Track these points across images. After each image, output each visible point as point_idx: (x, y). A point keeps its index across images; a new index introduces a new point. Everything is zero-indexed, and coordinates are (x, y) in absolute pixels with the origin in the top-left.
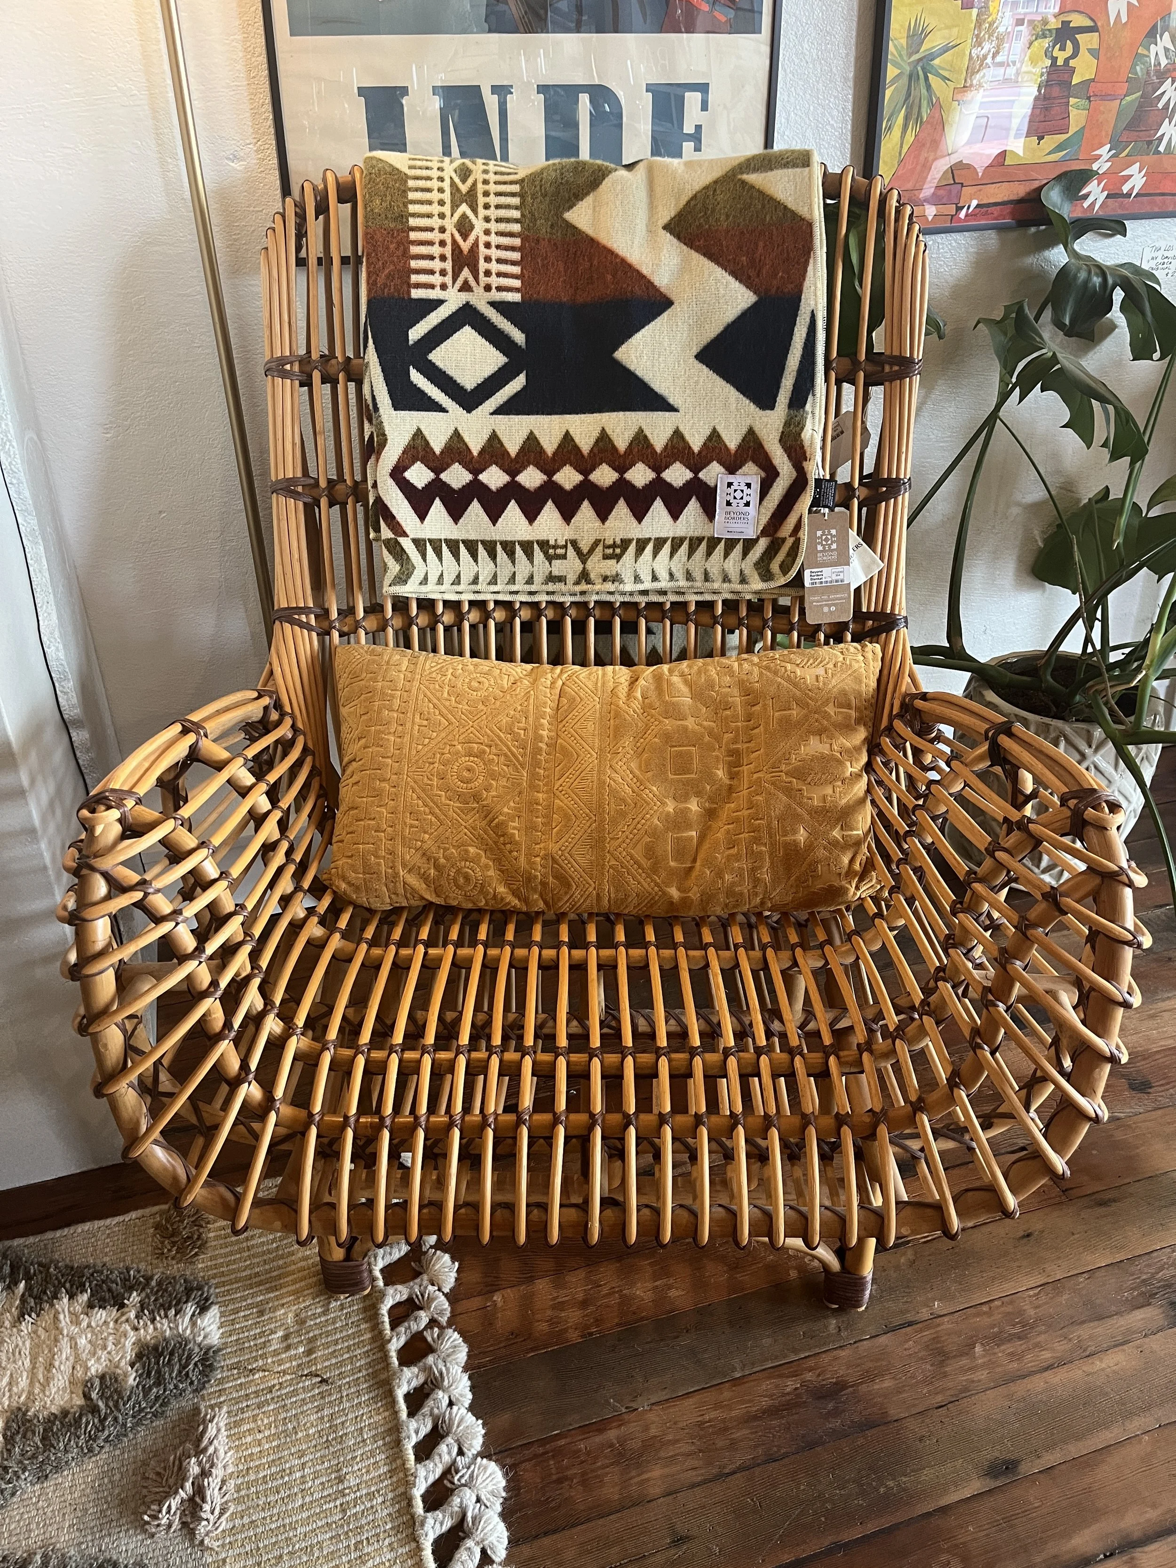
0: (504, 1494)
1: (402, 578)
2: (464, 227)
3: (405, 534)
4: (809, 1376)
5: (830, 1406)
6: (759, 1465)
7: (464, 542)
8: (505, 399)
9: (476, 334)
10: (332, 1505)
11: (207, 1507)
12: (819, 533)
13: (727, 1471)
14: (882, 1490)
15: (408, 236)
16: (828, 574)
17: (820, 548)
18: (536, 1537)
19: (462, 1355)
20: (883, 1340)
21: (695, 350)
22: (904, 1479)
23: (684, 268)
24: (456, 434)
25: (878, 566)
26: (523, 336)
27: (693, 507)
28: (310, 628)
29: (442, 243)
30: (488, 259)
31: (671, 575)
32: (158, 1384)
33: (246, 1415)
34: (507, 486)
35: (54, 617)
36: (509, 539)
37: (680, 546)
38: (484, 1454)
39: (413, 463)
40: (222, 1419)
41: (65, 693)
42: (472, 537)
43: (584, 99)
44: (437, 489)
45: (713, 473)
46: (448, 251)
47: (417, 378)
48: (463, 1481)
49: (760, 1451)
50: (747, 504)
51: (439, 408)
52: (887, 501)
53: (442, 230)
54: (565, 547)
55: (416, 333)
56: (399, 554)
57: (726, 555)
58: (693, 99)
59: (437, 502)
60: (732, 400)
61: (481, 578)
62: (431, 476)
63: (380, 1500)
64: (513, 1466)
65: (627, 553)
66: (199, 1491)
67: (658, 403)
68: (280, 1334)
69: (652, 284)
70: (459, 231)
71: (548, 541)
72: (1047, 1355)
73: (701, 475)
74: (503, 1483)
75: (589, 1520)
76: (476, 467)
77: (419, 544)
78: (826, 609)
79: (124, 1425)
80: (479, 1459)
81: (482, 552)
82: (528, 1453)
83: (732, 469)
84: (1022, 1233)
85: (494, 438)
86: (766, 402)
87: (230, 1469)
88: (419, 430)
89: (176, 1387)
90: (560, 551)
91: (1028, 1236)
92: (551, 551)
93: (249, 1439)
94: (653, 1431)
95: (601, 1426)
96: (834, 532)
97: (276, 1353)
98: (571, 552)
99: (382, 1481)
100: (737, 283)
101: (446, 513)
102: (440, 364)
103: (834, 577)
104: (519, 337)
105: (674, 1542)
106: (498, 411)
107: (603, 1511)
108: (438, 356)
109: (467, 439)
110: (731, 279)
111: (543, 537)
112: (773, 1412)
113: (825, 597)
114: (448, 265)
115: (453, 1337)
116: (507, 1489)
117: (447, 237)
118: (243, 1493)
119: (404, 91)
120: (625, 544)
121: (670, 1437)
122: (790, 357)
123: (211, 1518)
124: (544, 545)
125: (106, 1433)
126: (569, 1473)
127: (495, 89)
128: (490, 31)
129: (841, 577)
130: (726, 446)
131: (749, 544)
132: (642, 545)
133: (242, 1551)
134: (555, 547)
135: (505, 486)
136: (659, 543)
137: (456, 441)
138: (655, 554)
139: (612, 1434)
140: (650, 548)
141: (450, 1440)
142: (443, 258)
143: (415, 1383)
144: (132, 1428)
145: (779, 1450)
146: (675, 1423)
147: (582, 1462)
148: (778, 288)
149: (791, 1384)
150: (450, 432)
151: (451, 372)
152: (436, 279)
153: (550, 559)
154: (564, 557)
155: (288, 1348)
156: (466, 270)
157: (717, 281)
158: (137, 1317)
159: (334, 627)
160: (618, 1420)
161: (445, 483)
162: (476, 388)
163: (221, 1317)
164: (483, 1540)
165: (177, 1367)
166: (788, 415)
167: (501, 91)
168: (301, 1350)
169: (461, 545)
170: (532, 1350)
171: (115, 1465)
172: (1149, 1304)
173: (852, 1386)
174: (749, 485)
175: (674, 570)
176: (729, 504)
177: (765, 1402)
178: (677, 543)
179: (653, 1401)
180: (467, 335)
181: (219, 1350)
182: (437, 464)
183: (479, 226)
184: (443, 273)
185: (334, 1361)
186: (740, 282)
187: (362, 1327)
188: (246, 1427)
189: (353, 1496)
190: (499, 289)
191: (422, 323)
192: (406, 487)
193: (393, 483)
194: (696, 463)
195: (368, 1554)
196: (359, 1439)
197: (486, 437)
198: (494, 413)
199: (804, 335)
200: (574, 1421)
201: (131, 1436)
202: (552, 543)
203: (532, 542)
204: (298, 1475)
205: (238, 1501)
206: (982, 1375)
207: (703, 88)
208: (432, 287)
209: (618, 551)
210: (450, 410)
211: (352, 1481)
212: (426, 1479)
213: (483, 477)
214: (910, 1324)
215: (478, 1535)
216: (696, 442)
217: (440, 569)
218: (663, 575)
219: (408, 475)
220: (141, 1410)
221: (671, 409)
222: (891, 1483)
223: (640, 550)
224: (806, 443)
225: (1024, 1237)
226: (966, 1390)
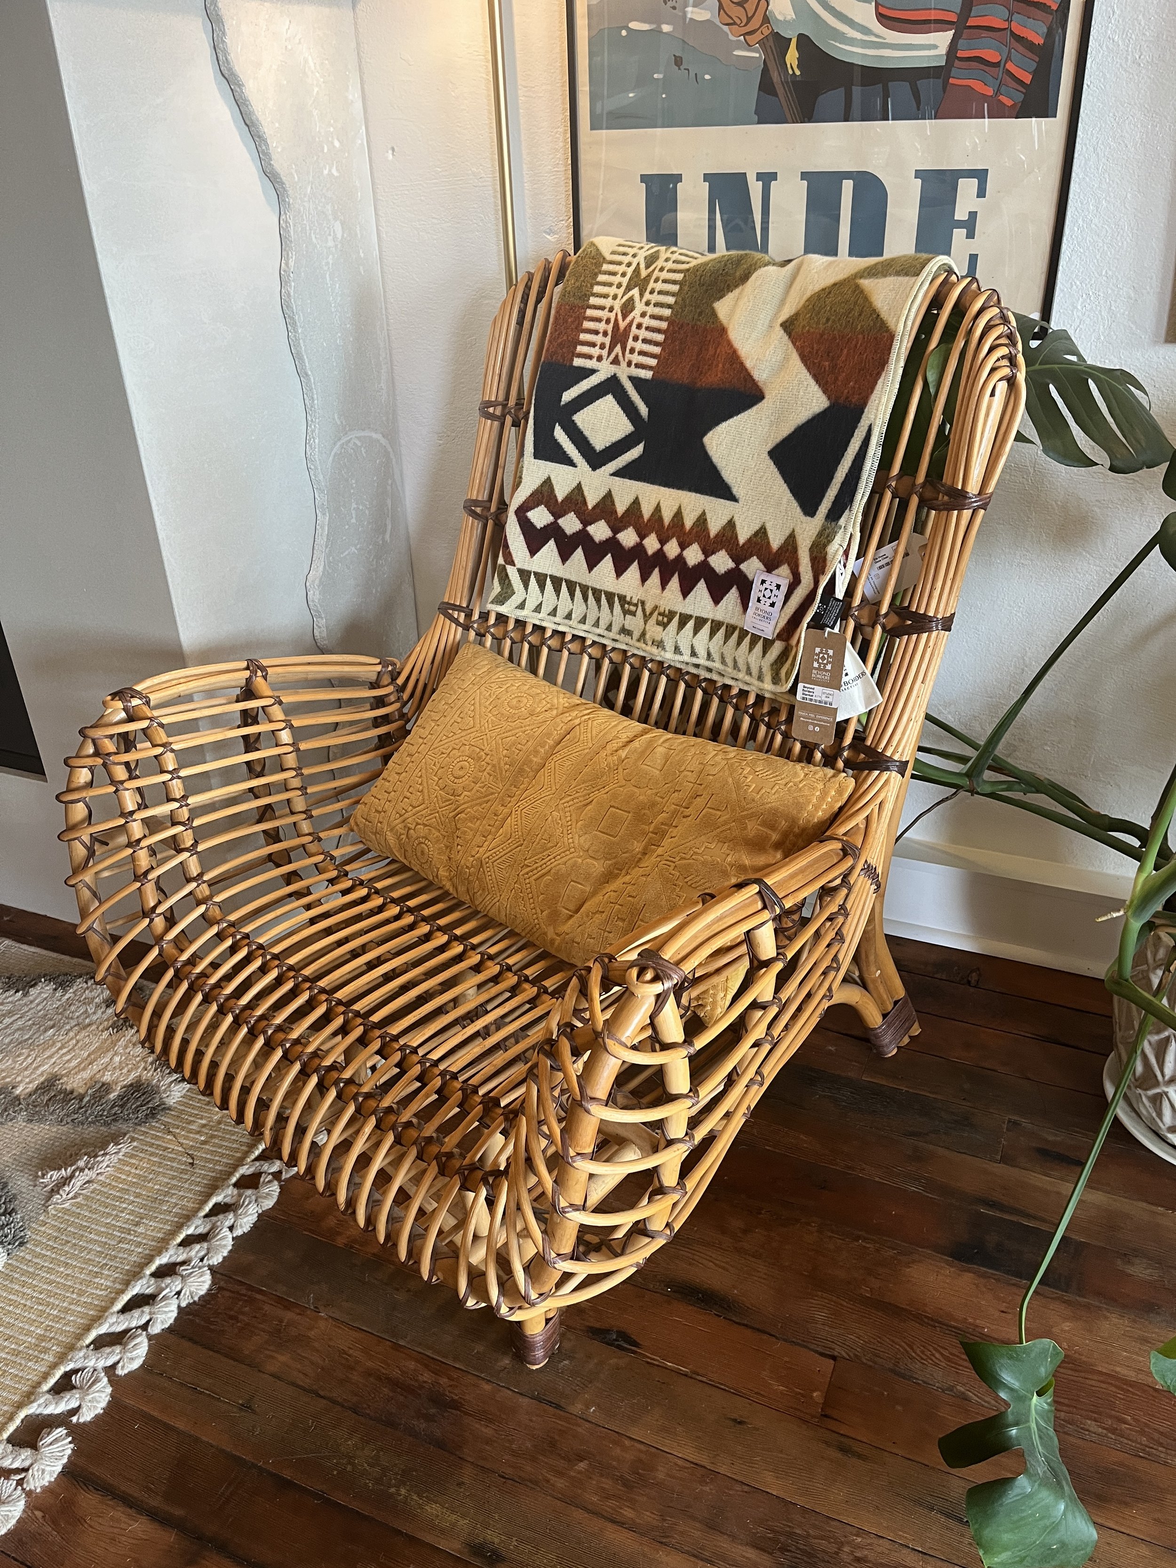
0: (196, 1299)
1: (501, 600)
2: (628, 308)
3: (513, 563)
4: (444, 1381)
5: (433, 1411)
6: (343, 1406)
7: (566, 581)
8: (624, 463)
9: (616, 403)
10: (119, 1234)
11: (67, 1189)
12: (818, 650)
13: (322, 1393)
14: (393, 1490)
15: (585, 312)
16: (819, 693)
17: (816, 665)
18: (183, 1337)
19: (269, 1203)
20: (525, 1401)
21: (770, 446)
22: (415, 1497)
23: (783, 365)
24: (579, 487)
25: (877, 700)
26: (647, 410)
27: (733, 596)
28: (458, 623)
29: (608, 321)
30: (636, 339)
31: (709, 654)
32: (122, 1106)
33: (141, 1155)
34: (608, 540)
35: (321, 568)
36: (598, 587)
37: (718, 630)
38: (211, 1268)
39: (537, 506)
40: (125, 1148)
41: (320, 627)
42: (573, 579)
43: (848, 186)
44: (553, 531)
45: (752, 567)
46: (610, 328)
47: (559, 434)
48: (184, 1273)
49: (355, 1399)
50: (772, 605)
51: (570, 463)
52: (910, 634)
53: (611, 310)
54: (636, 605)
55: (568, 396)
56: (505, 579)
57: (751, 649)
58: (967, 187)
59: (552, 543)
60: (785, 500)
61: (573, 616)
62: (551, 519)
63: (140, 1250)
64: (220, 1289)
65: (671, 624)
66: (72, 1176)
67: (723, 491)
68: (204, 1122)
69: (751, 377)
70: (622, 311)
71: (625, 597)
72: (628, 1513)
73: (743, 567)
74: (202, 1293)
75: (217, 1352)
76: (587, 519)
77: (525, 575)
78: (811, 728)
79: (87, 1118)
80: (206, 1268)
81: (578, 593)
82: (237, 1288)
83: (770, 567)
84: (734, 1416)
85: (609, 496)
86: (809, 510)
87: (100, 1178)
88: (549, 479)
89: (129, 1114)
90: (633, 608)
91: (740, 1423)
92: (626, 606)
93: (127, 1168)
94: (312, 1334)
95: (288, 1306)
96: (831, 652)
97: (190, 1131)
98: (639, 612)
99: (153, 1241)
100: (817, 387)
101: (557, 553)
102: (579, 424)
103: (824, 698)
104: (644, 410)
105: (243, 1405)
106: (618, 474)
107: (234, 1355)
108: (581, 418)
109: (586, 493)
110: (812, 382)
111: (622, 592)
112: (395, 1384)
113: (813, 716)
114: (607, 341)
115: (275, 1189)
116: (201, 1298)
117: (612, 316)
118: (93, 1195)
119: (678, 178)
120: (671, 615)
121: (316, 1345)
122: (840, 468)
123: (64, 1196)
124: (622, 599)
125: (76, 1116)
126: (241, 1317)
127: (760, 176)
128: (759, 123)
129: (830, 700)
130: (768, 543)
131: (768, 644)
132: (684, 620)
133: (59, 1225)
134: (629, 603)
135: (607, 540)
136: (700, 622)
137: (577, 493)
138: (696, 631)
139: (289, 1315)
140: (691, 624)
141: (205, 1245)
142: (605, 334)
143: (228, 1200)
144: (90, 1123)
145: (365, 1408)
146: (330, 1339)
147: (255, 1317)
148: (847, 398)
149: (427, 1377)
150: (574, 485)
151: (587, 433)
152: (596, 352)
153: (626, 612)
154: (634, 614)
155: (198, 1132)
156: (619, 346)
157: (800, 382)
158: (152, 1063)
159: (472, 627)
160: (303, 1311)
161: (560, 527)
162: (603, 450)
163: (188, 1091)
164: (154, 1313)
165: (139, 1103)
166: (823, 525)
167: (767, 178)
168: (203, 1138)
169: (564, 584)
170: (310, 1231)
171: (63, 1137)
172: (771, 1554)
173: (463, 1412)
174: (778, 586)
175: (712, 651)
176: (759, 600)
177: (396, 1373)
178: (716, 626)
179: (333, 1315)
180: (608, 402)
181: (169, 1109)
182: (558, 511)
183: (640, 307)
184: (602, 347)
185: (208, 1156)
186: (820, 386)
187: (243, 1148)
188: (133, 1161)
189: (132, 1237)
190: (637, 366)
191: (576, 387)
192: (526, 526)
193: (516, 519)
194: (739, 555)
195: (103, 1274)
196: (170, 1209)
197: (602, 494)
198: (613, 474)
199: (857, 448)
200: (280, 1290)
201: (85, 1127)
202: (628, 599)
203: (614, 594)
204: (124, 1206)
205: (87, 1198)
206: (560, 1483)
207: (981, 175)
208: (590, 357)
209: (665, 620)
210: (579, 465)
211: (141, 1230)
212: (171, 1256)
213: (591, 529)
214: (558, 1407)
215: (155, 1309)
216: (743, 535)
217: (540, 600)
218: (702, 652)
219: (530, 515)
220: (101, 1116)
221: (734, 499)
222: (403, 1491)
223: (682, 624)
224: (829, 557)
225: (735, 1420)
226: (536, 1483)
